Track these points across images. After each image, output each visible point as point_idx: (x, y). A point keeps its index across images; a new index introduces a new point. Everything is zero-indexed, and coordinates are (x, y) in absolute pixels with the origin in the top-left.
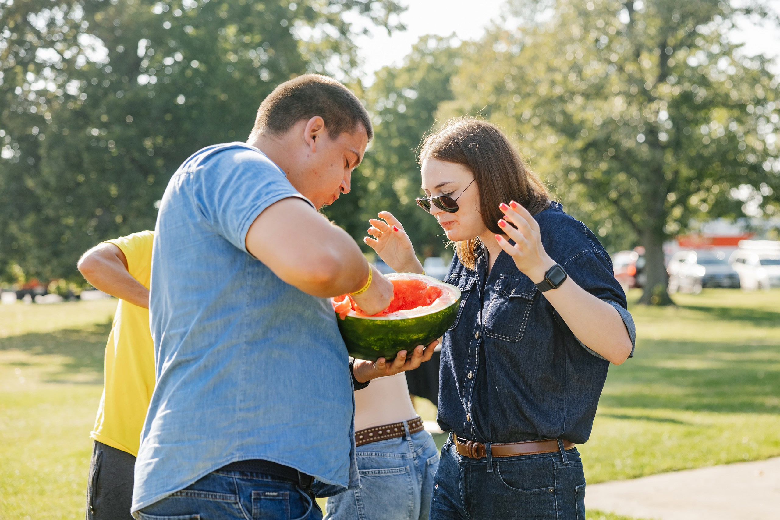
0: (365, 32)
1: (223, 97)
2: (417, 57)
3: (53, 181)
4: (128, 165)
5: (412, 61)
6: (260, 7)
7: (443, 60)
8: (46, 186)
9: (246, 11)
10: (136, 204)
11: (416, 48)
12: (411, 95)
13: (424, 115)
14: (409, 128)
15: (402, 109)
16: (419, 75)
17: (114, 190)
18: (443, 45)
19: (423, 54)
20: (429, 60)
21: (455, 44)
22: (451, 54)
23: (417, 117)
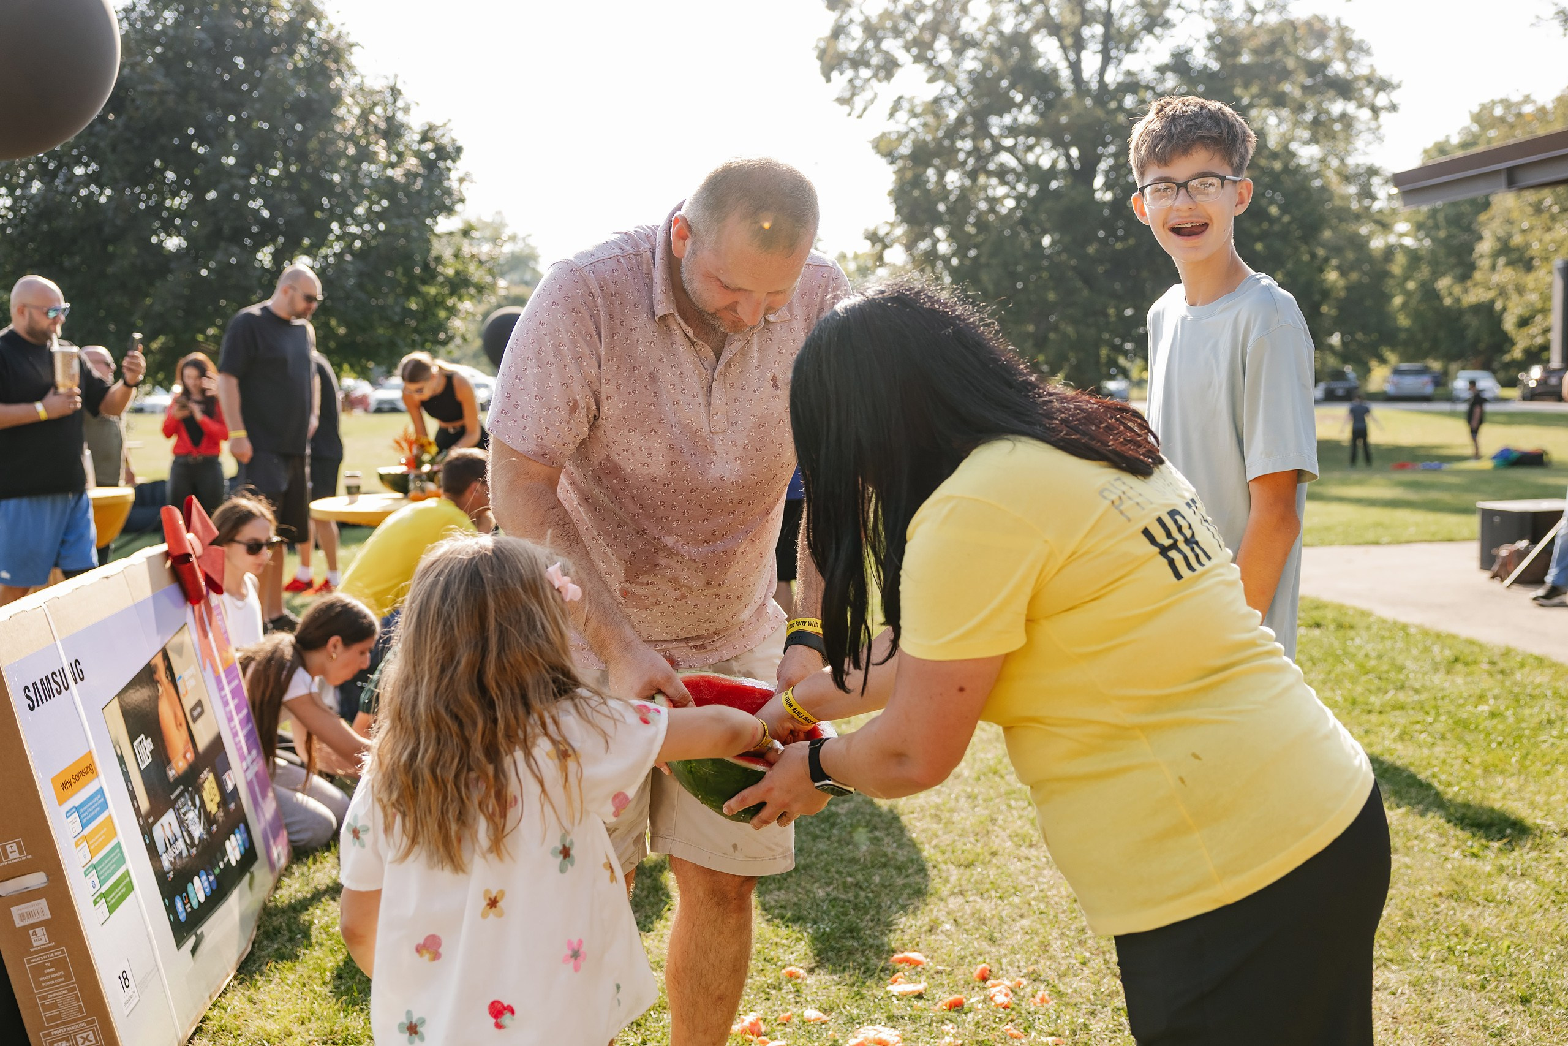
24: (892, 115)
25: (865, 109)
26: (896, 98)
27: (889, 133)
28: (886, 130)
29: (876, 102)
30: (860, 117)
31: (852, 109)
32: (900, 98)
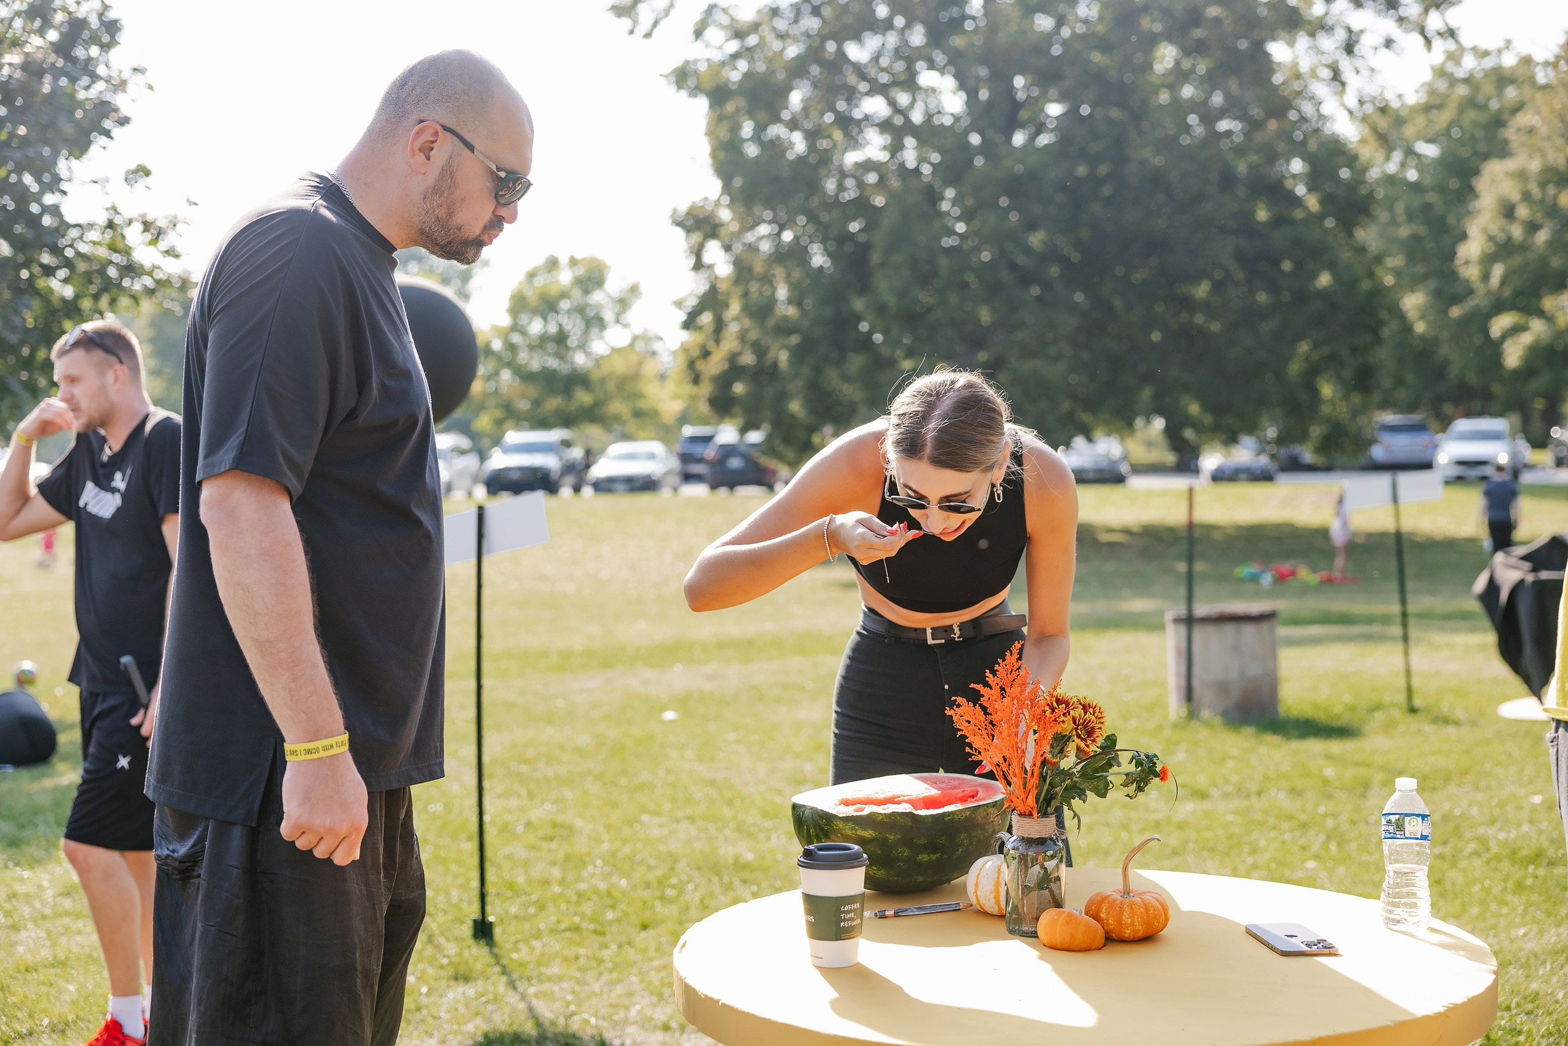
0: (1389, 43)
1: (1158, 161)
2: (1442, 86)
3: (891, 301)
4: (1005, 276)
5: (1432, 92)
6: (1213, 11)
7: (1488, 88)
8: (881, 309)
9: (1195, 18)
10: (1021, 335)
11: (1440, 72)
12: (1430, 151)
13: (1454, 184)
14: (1427, 207)
15: (1412, 175)
16: (1444, 118)
17: (985, 315)
18: (1489, 63)
19: (1453, 81)
20: (1462, 91)
21: (1509, 60)
22: (1501, 79)
23: (1441, 189)
24: (698, 33)
25: (655, 24)
26: (705, 7)
27: (696, 61)
28: (690, 58)
29: (672, 12)
30: (648, 35)
31: (635, 22)
32: (712, 8)
